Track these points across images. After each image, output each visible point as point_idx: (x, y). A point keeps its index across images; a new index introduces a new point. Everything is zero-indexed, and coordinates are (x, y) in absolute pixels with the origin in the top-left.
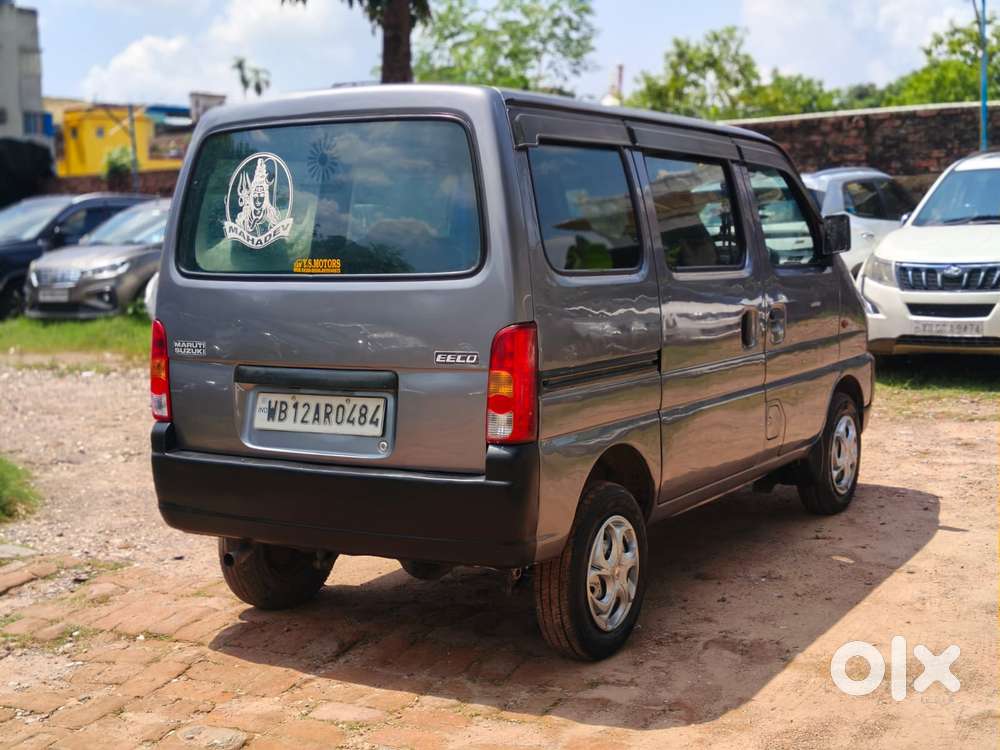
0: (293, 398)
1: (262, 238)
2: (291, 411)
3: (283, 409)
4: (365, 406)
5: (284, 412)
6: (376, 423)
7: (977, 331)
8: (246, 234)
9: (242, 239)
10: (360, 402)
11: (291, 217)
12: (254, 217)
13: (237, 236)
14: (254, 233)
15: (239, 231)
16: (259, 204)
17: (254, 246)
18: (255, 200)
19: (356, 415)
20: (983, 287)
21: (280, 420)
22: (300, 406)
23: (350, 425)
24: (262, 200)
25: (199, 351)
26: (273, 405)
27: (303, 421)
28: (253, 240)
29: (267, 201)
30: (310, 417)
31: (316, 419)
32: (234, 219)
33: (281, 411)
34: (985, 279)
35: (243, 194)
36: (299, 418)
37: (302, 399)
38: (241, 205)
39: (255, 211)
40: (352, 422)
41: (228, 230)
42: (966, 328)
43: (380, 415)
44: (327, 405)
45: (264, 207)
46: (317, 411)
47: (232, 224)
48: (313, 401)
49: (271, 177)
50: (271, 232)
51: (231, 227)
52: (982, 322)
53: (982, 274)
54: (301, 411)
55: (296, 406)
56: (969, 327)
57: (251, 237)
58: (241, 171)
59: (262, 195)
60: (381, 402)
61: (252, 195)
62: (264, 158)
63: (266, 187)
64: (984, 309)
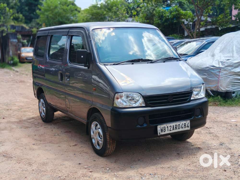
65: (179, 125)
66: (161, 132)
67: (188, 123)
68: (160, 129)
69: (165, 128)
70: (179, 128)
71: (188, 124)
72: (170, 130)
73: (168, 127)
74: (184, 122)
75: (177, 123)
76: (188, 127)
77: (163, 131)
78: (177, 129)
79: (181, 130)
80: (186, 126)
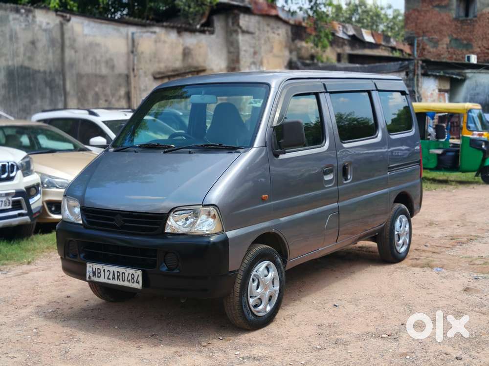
65: (124, 274)
66: (93, 276)
67: (138, 275)
68: (91, 270)
69: (99, 271)
70: (124, 280)
71: (138, 278)
72: (108, 279)
73: (104, 270)
74: (131, 271)
75: (121, 270)
76: (138, 282)
77: (95, 275)
78: (120, 280)
79: (126, 284)
80: (135, 279)
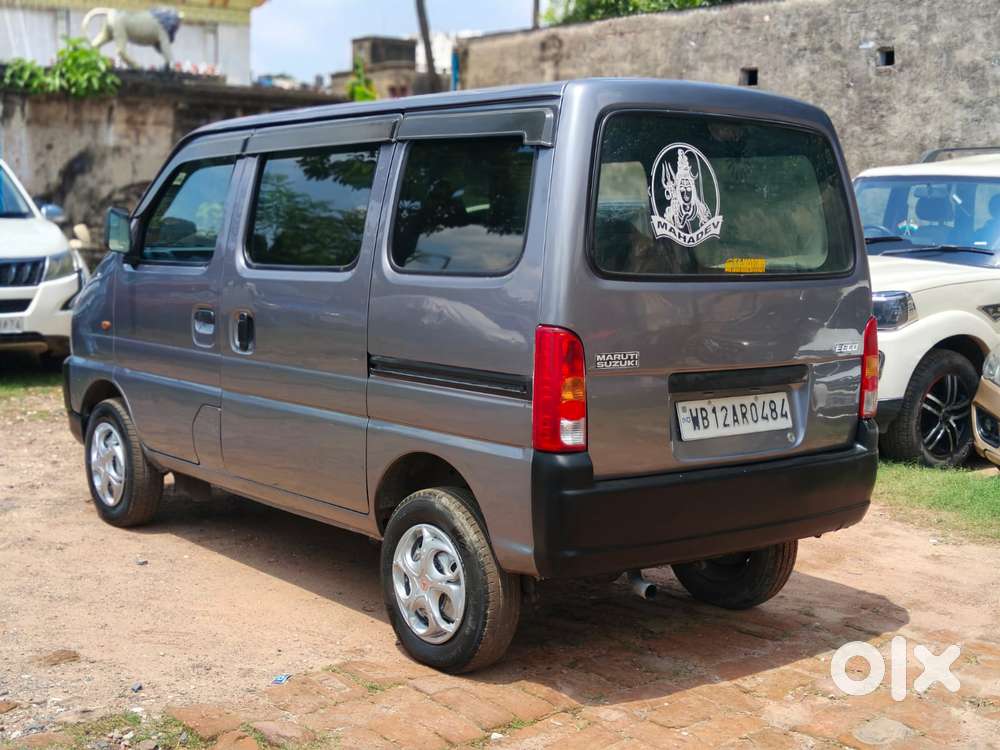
0: (710, 403)
1: (694, 235)
2: (711, 417)
3: (704, 415)
4: (772, 402)
5: (706, 418)
6: (786, 416)
7: (18, 326)
8: (677, 231)
9: (672, 235)
10: (767, 398)
11: (720, 214)
12: (684, 213)
13: (667, 232)
14: (685, 230)
15: (668, 228)
16: (687, 198)
17: (686, 244)
18: (682, 194)
19: (767, 411)
20: (16, 282)
21: (706, 427)
22: (718, 410)
23: (766, 421)
24: (689, 194)
25: (630, 363)
26: (694, 414)
27: (725, 425)
28: (685, 238)
29: (694, 198)
30: (730, 420)
31: (736, 421)
32: (662, 214)
33: (703, 419)
34: (17, 274)
35: (668, 187)
36: (721, 422)
37: (718, 403)
38: (668, 198)
39: (685, 207)
40: (767, 418)
41: (656, 226)
42: (6, 324)
43: (787, 408)
44: (742, 405)
45: (693, 202)
46: (735, 414)
47: (661, 219)
48: (728, 402)
49: (694, 171)
50: (702, 229)
51: (659, 223)
52: (21, 318)
53: (14, 270)
54: (721, 415)
55: (714, 411)
56: (9, 323)
57: (682, 234)
58: (662, 161)
59: (689, 189)
60: (783, 395)
61: (678, 188)
62: (685, 149)
63: (692, 180)
64: (22, 305)
